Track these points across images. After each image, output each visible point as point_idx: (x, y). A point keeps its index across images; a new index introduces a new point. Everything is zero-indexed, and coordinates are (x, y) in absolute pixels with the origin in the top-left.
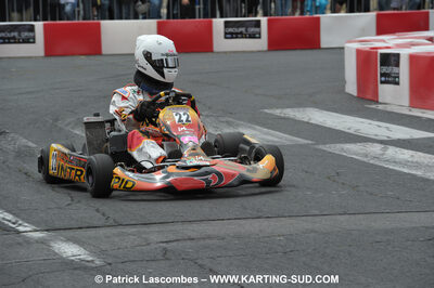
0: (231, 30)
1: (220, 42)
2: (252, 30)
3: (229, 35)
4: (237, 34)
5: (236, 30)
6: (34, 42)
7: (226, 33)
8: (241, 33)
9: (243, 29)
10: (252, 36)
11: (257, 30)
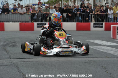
0: (95, 25)
1: (92, 28)
2: (101, 25)
3: (94, 27)
4: (96, 26)
5: (96, 25)
7: (94, 26)
8: (98, 26)
9: (98, 25)
10: (101, 27)
11: (102, 25)
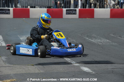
6: (76, 14)
